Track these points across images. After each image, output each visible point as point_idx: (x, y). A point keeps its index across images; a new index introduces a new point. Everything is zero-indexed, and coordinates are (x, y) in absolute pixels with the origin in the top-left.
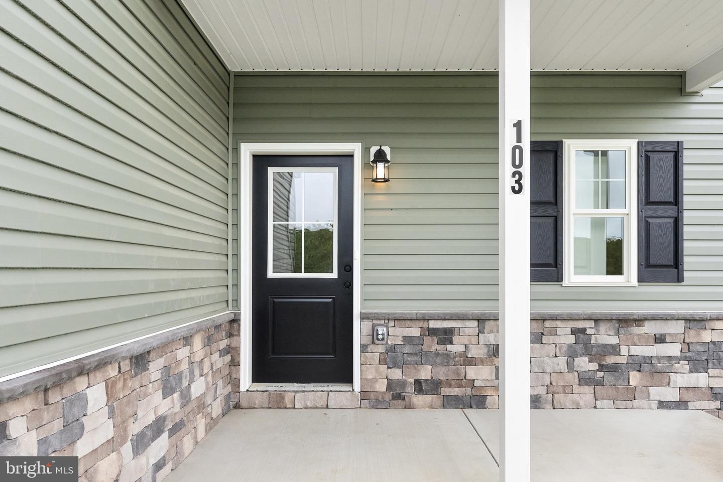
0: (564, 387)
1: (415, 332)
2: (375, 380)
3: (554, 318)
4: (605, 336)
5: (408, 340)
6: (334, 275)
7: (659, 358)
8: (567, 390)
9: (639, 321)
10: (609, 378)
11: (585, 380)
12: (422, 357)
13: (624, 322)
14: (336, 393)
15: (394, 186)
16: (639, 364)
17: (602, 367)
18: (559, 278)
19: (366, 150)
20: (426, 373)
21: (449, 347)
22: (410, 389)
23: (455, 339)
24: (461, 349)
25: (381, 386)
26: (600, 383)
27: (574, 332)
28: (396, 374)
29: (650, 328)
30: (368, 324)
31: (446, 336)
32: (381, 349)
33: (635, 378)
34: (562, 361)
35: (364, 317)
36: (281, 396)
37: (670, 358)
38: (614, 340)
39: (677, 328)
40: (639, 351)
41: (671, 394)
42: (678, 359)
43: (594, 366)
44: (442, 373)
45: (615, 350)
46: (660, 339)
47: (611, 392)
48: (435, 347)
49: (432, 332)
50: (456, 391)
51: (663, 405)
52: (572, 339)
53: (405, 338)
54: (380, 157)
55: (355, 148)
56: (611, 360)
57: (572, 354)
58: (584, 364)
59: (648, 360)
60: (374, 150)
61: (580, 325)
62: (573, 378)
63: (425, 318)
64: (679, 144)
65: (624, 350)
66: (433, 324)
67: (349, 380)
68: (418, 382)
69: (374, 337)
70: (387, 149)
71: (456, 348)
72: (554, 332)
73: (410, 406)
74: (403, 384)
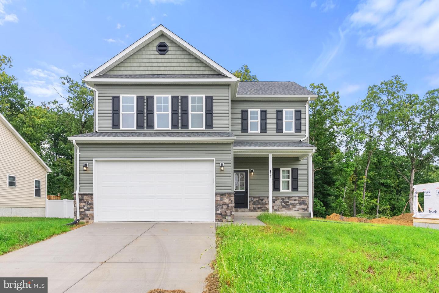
0: (280, 208)
1: (258, 199)
2: (251, 207)
3: (279, 197)
4: (287, 200)
5: (256, 201)
6: (245, 190)
7: (295, 203)
8: (281, 208)
9: (292, 197)
10: (287, 207)
11: (284, 207)
12: (259, 203)
13: (289, 197)
14: (246, 210)
15: (254, 176)
16: (292, 204)
17: (286, 205)
18: (280, 191)
19: (250, 170)
20: (259, 206)
21: (263, 202)
22: (257, 209)
23: (264, 200)
24: (265, 202)
25: (252, 208)
26: (286, 207)
27: (282, 199)
28: (255, 206)
29: (293, 198)
30: (251, 198)
31: (262, 200)
32: (252, 202)
33: (291, 206)
34: (280, 204)
35: (250, 197)
36: (237, 210)
37: (296, 203)
38: (288, 200)
39: (297, 198)
40: (291, 202)
41: (296, 209)
42: (298, 203)
43: (285, 205)
44: (262, 206)
45: (288, 202)
46: (295, 200)
47: (288, 209)
48: (261, 202)
49: (260, 199)
50: (264, 209)
51: (295, 211)
52: (281, 200)
53: (256, 200)
54: (252, 171)
55: (248, 170)
56: (287, 203)
57: (281, 203)
58: (283, 204)
59: (293, 203)
60: (251, 170)
61: (283, 198)
62: (282, 206)
63: (259, 197)
64: (298, 169)
65: (289, 202)
66: (260, 198)
67: (247, 208)
68: (258, 207)
69: (251, 200)
70: (253, 170)
71: (264, 202)
72: (279, 199)
73: (257, 211)
74: (256, 208)
